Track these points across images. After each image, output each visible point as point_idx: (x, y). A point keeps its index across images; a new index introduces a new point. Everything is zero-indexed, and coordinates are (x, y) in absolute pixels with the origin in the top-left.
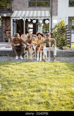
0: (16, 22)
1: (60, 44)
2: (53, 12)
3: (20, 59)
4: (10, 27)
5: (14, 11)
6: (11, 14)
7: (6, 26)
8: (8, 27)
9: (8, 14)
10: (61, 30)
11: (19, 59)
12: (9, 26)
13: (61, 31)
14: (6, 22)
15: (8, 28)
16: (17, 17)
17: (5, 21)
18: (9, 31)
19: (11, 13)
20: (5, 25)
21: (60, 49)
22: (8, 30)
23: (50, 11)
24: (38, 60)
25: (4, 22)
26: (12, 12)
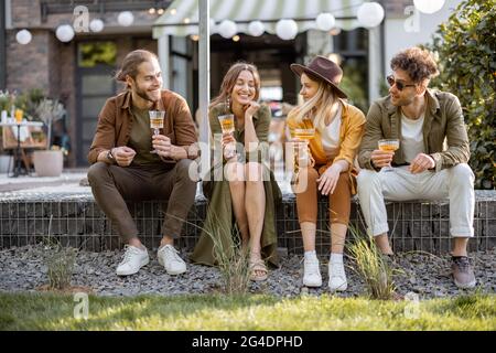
0: (187, 57)
3: (162, 269)
6: (158, 15)
10: (483, 43)
11: (154, 267)
13: (482, 48)
16: (187, 21)
24: (312, 276)
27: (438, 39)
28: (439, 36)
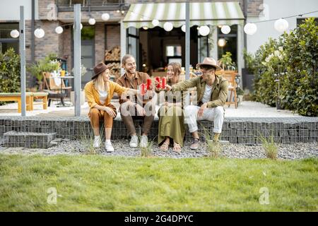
0: (136, 37)
1: (307, 98)
2: (249, 6)
4: (119, 52)
5: (132, 5)
6: (122, 14)
7: (106, 48)
8: (111, 52)
9: (111, 12)
12: (114, 48)
13: (307, 53)
14: (106, 38)
15: (112, 55)
16: (141, 20)
17: (103, 35)
18: (114, 64)
19: (124, 10)
20: (103, 47)
21: (307, 116)
22: (112, 62)
23: (242, 3)
25: (99, 39)
26: (127, 9)
27: (282, 39)
28: (282, 37)
